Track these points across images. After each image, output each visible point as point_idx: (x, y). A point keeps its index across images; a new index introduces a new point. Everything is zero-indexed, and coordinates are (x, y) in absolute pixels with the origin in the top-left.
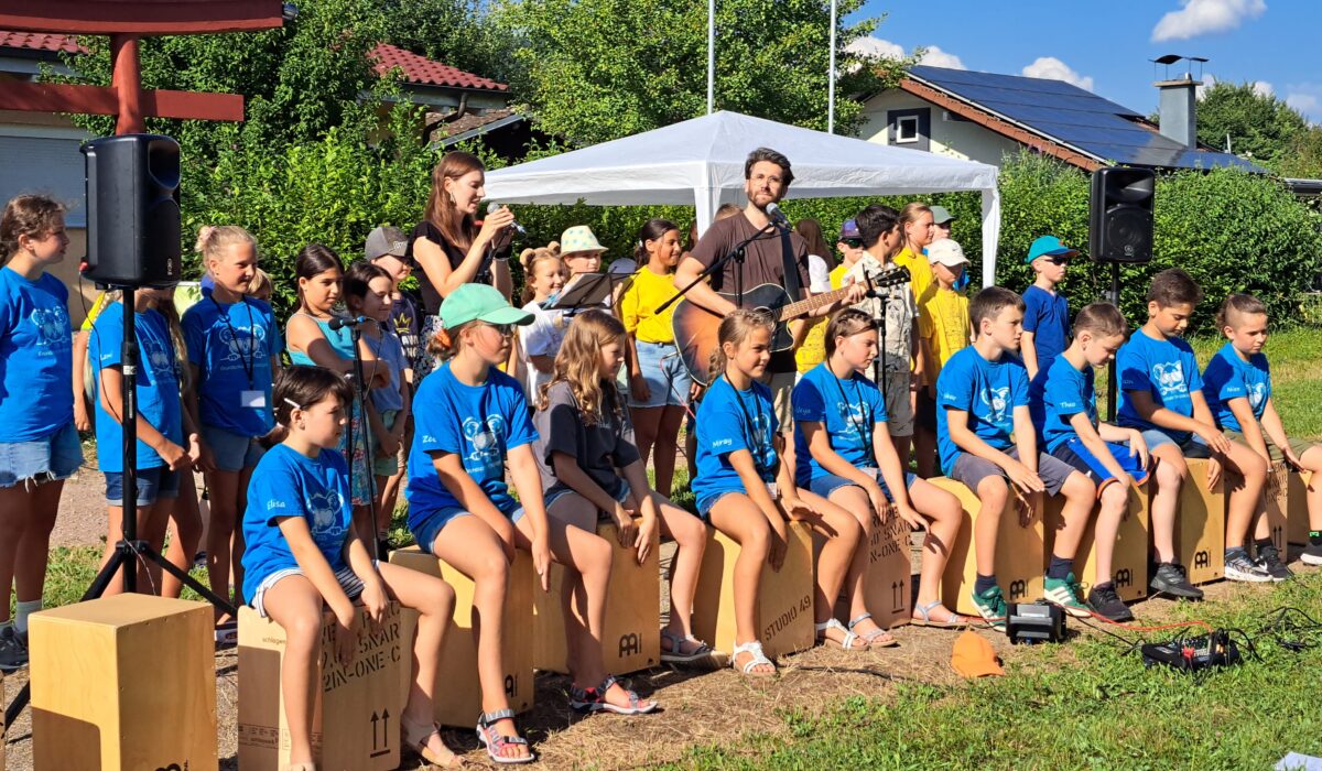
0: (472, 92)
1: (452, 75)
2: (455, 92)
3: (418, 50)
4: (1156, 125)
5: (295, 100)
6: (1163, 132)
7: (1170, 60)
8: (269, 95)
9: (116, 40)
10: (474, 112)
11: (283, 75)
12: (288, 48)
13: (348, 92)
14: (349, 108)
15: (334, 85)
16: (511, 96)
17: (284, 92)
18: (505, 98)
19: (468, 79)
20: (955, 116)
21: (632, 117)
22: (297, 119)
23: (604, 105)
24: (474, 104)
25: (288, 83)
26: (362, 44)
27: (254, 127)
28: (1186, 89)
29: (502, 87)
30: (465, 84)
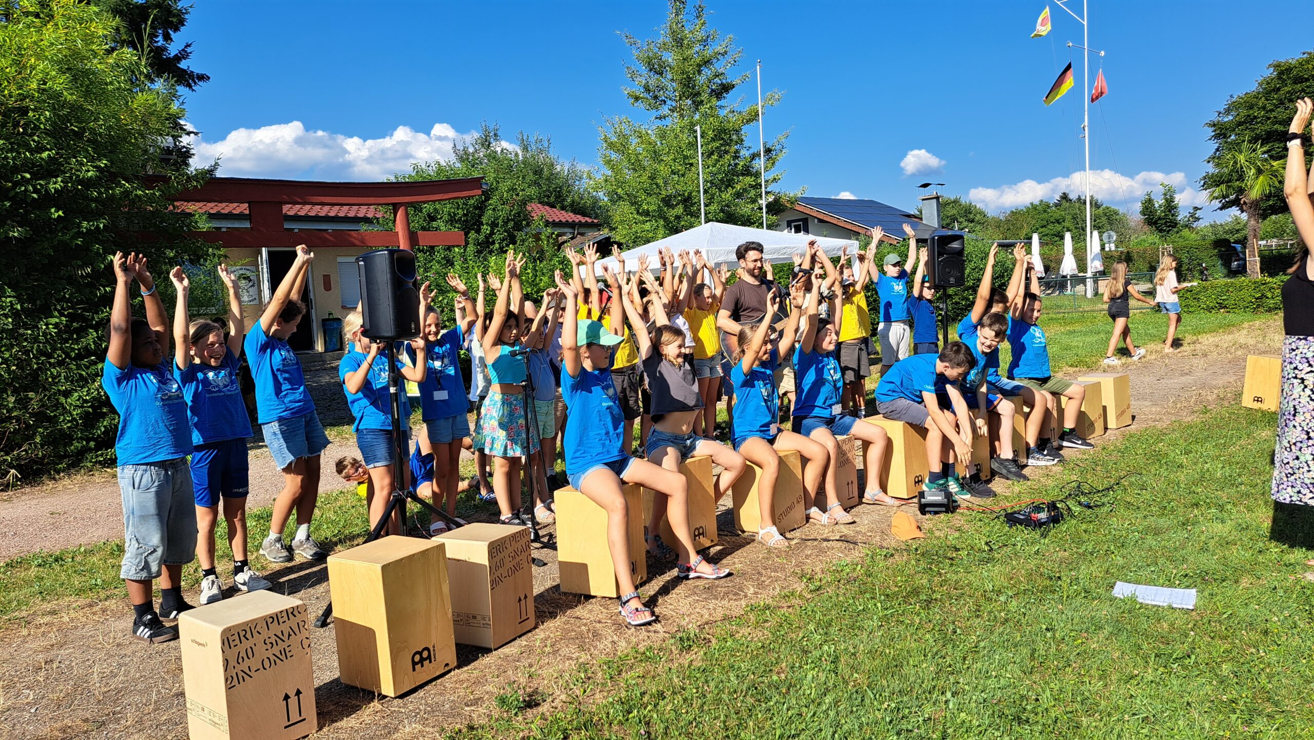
0: (581, 224)
1: (570, 217)
2: (572, 225)
3: (552, 206)
4: (921, 219)
6: (924, 222)
7: (925, 186)
8: (478, 231)
9: (396, 207)
10: (582, 234)
11: (485, 221)
12: (486, 207)
13: (518, 227)
14: (519, 235)
15: (511, 225)
16: (600, 225)
17: (486, 229)
18: (597, 227)
19: (579, 218)
20: (821, 221)
21: (661, 231)
22: (493, 243)
23: (647, 226)
24: (582, 230)
25: (487, 224)
26: (524, 203)
27: (471, 248)
28: (935, 200)
29: (596, 221)
30: (577, 221)
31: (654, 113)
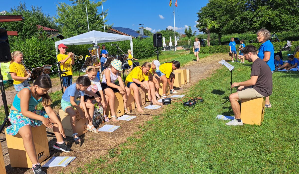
0: (53, 31)
2: (50, 31)
3: (43, 26)
5: (26, 33)
6: (140, 33)
7: (140, 25)
10: (53, 34)
11: (23, 29)
12: (24, 25)
14: (35, 33)
20: (116, 32)
22: (27, 35)
23: (72, 32)
28: (142, 29)
29: (57, 30)
31: (72, 2)
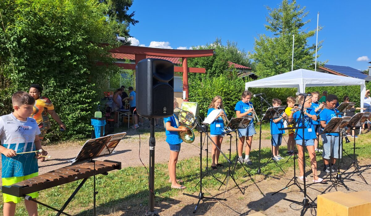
0: (245, 69)
1: (242, 67)
2: (242, 69)
3: (236, 63)
4: (368, 74)
5: (216, 70)
8: (211, 69)
9: (183, 58)
10: (245, 72)
11: (213, 65)
15: (222, 67)
16: (252, 70)
21: (274, 73)
29: (250, 68)
31: (274, 33)
